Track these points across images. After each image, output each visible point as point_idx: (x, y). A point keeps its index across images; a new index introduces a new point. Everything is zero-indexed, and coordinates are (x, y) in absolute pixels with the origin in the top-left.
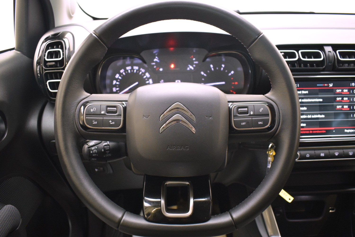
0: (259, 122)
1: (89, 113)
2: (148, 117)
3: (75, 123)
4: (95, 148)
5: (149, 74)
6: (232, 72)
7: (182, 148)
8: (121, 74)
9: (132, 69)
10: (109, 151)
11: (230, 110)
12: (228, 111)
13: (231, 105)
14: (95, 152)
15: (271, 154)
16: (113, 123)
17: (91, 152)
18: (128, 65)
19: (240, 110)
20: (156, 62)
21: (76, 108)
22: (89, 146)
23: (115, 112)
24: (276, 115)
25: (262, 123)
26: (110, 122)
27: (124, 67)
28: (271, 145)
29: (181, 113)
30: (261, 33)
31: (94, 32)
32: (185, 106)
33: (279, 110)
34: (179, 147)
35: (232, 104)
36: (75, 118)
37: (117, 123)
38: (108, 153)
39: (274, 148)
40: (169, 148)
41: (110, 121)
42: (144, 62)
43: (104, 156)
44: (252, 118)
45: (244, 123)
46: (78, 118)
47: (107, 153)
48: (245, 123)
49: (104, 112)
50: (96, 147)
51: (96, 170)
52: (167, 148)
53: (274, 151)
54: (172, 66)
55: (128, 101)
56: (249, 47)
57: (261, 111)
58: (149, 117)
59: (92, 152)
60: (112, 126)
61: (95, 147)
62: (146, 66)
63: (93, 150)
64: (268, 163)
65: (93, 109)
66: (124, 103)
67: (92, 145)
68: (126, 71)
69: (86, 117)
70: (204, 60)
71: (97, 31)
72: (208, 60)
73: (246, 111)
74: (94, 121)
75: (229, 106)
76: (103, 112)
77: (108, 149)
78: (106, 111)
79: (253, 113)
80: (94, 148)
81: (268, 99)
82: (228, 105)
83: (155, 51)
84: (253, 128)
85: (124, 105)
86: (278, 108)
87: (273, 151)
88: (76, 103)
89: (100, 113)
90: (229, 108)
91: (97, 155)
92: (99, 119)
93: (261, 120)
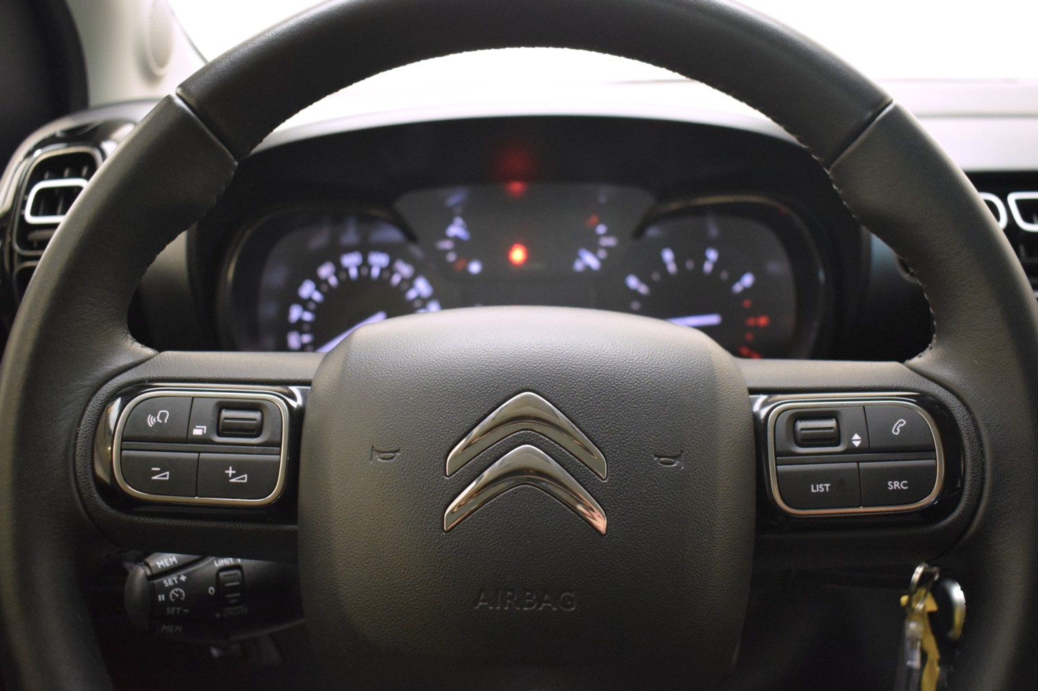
0: (889, 483)
1: (137, 434)
2: (392, 458)
3: (72, 476)
4: (178, 580)
5: (431, 282)
6: (748, 280)
7: (547, 602)
8: (320, 283)
9: (365, 264)
10: (238, 594)
11: (758, 427)
12: (753, 433)
13: (764, 404)
14: (177, 595)
15: (920, 606)
16: (243, 479)
17: (161, 598)
18: (350, 250)
19: (802, 429)
20: (456, 240)
21: (85, 410)
22: (155, 571)
23: (253, 431)
24: (963, 450)
25: (904, 485)
26: (228, 474)
27: (333, 254)
28: (919, 570)
29: (541, 439)
30: (888, 100)
31: (179, 91)
32: (558, 409)
33: (977, 428)
34: (530, 597)
35: (769, 401)
36: (74, 454)
37: (260, 478)
38: (234, 601)
39: (930, 584)
40: (484, 601)
41: (230, 472)
42: (411, 237)
43: (218, 615)
44: (858, 462)
45: (825, 487)
46: (89, 454)
47: (231, 601)
48: (827, 485)
49: (205, 427)
50: (184, 575)
51: (215, 652)
52: (478, 600)
53: (929, 596)
54: (518, 255)
55: (313, 384)
56: (835, 159)
57: (896, 430)
58: (398, 454)
59: (163, 596)
60: (238, 490)
61: (179, 576)
62: (416, 251)
63: (171, 588)
64: (908, 645)
65: (155, 416)
66: (295, 389)
67: (168, 565)
68: (340, 270)
69: (122, 450)
70: (639, 232)
71: (193, 88)
72: (653, 232)
73: (832, 431)
74: (158, 469)
75: (756, 408)
76: (197, 432)
77: (235, 586)
78: (215, 427)
79: (862, 440)
80: (175, 578)
81: (926, 380)
82: (752, 403)
83: (455, 198)
84: (865, 506)
85: (293, 397)
86: (974, 420)
87: (925, 595)
88: (84, 389)
89: (184, 435)
90: (755, 416)
91: (186, 611)
92: (178, 460)
93: (898, 474)
